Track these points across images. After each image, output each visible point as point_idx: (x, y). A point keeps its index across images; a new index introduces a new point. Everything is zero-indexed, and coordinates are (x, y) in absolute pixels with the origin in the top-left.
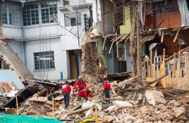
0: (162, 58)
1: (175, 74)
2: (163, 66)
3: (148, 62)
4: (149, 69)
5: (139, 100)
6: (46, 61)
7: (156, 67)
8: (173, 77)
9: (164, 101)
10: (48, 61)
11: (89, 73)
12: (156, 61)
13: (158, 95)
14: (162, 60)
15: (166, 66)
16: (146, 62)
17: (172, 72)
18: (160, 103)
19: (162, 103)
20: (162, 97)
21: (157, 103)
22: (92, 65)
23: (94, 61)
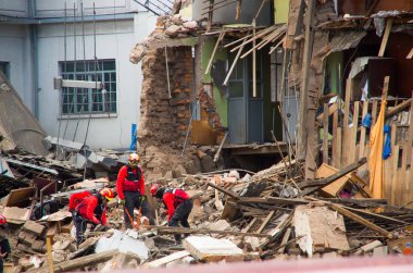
0: (379, 105)
1: (409, 158)
3: (336, 117)
4: (339, 136)
5: (270, 237)
7: (359, 134)
8: (404, 166)
9: (344, 245)
11: (162, 143)
12: (361, 114)
13: (326, 222)
14: (379, 111)
15: (388, 131)
16: (331, 117)
17: (401, 151)
18: (329, 250)
19: (336, 250)
20: (337, 229)
21: (318, 249)
22: (176, 115)
23: (182, 104)
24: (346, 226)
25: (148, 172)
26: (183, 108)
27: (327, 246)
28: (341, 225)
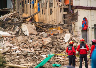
1: (45, 12)
2: (36, 5)
3: (24, 1)
4: (25, 7)
9: (36, 33)
13: (31, 27)
15: (39, 5)
17: (42, 10)
18: (33, 34)
19: (34, 34)
20: (34, 29)
21: (30, 34)
24: (36, 28)
27: (32, 33)
28: (35, 28)
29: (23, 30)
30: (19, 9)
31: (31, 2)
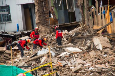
0: (107, 8)
2: (107, 15)
4: (96, 18)
5: (88, 46)
6: (3, 14)
7: (102, 16)
10: (5, 14)
11: (43, 24)
12: (102, 10)
13: (104, 40)
14: (107, 9)
15: (111, 15)
16: (93, 12)
18: (107, 48)
19: (108, 48)
20: (108, 42)
21: (104, 48)
22: (45, 16)
23: (46, 13)
24: (110, 41)
25: (40, 33)
26: (47, 14)
27: (106, 47)
28: (108, 40)
29: (95, 44)
30: (89, 21)
31: (102, 12)
